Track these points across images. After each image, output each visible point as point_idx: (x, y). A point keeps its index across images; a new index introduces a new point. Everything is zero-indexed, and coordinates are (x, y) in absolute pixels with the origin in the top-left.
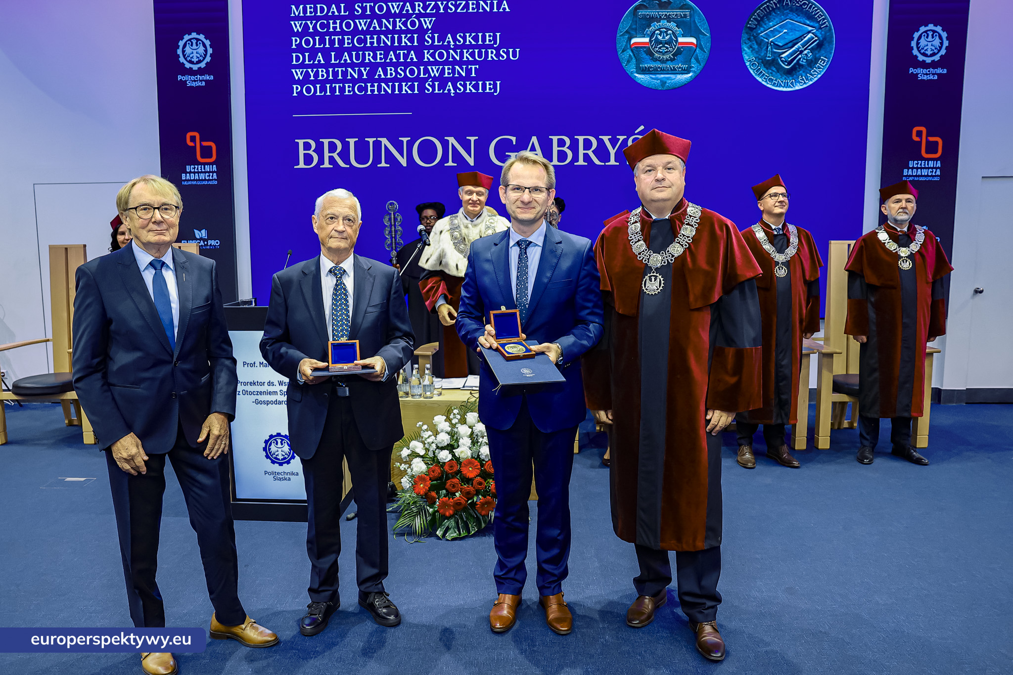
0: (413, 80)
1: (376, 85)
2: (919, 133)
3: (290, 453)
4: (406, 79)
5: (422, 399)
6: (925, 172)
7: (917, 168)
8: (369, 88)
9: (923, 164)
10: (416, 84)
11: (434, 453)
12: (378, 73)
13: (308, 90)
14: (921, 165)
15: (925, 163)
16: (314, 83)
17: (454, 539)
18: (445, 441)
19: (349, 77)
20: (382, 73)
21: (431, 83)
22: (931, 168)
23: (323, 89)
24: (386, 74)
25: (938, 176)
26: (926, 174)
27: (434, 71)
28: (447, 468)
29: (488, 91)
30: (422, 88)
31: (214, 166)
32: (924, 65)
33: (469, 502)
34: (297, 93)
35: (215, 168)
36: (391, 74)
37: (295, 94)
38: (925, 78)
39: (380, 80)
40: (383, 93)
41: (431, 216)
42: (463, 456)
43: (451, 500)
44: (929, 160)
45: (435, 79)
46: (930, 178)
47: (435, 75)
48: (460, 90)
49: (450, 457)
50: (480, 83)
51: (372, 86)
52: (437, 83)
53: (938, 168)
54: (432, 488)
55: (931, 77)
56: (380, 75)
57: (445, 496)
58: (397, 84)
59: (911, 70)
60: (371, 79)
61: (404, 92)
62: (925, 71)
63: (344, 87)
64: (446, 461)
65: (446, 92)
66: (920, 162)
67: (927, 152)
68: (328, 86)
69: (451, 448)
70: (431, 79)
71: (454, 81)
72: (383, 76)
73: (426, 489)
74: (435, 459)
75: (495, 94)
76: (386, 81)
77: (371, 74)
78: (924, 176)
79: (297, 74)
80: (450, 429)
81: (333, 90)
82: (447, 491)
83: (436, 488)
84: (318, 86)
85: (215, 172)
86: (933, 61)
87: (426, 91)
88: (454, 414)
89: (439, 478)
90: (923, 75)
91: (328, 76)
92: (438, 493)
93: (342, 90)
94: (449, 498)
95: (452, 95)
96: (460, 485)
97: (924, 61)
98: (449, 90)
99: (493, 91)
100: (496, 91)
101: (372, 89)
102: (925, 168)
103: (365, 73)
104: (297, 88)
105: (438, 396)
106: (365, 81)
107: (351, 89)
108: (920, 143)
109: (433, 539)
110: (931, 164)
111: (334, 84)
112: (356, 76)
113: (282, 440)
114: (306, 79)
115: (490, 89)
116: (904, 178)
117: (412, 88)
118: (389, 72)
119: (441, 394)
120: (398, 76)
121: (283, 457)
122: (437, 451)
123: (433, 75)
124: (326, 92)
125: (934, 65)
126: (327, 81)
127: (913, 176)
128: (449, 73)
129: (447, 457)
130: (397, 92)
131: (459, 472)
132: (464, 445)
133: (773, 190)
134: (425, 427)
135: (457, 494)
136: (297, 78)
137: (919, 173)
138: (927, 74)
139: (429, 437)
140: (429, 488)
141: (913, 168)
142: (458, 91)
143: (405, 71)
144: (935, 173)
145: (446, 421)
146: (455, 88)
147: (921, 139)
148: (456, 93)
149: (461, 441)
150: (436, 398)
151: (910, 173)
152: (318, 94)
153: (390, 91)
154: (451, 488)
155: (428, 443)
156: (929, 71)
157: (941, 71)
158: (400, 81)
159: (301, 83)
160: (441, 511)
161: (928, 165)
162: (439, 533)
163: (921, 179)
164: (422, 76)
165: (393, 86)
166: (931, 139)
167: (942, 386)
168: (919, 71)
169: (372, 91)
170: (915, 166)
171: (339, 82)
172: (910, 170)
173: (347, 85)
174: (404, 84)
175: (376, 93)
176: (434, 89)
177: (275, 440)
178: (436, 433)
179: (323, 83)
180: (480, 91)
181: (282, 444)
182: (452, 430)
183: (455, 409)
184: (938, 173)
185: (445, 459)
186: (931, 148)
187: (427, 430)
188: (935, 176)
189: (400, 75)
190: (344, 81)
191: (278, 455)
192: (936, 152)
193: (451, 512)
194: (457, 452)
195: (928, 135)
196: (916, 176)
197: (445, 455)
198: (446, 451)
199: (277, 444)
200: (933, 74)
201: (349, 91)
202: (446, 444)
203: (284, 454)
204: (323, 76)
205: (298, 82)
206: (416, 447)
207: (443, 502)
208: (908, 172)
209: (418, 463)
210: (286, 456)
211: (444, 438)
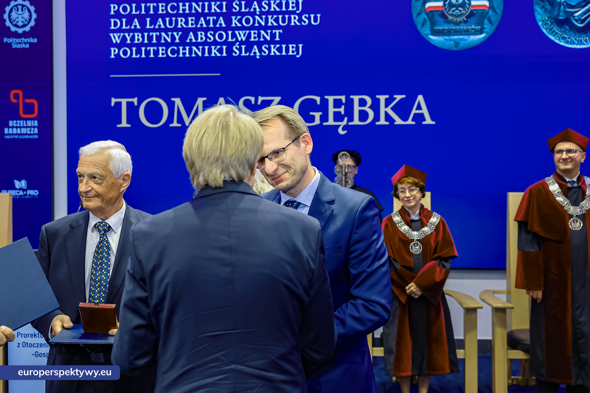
0: (221, 44)
1: (187, 48)
4: (215, 43)
8: (181, 51)
10: (224, 47)
12: (189, 38)
13: (125, 53)
16: (130, 46)
19: (163, 41)
20: (193, 37)
21: (238, 47)
23: (139, 52)
24: (196, 38)
27: (241, 36)
29: (290, 53)
30: (230, 51)
31: (36, 122)
34: (114, 55)
35: (36, 123)
36: (202, 38)
37: (113, 56)
39: (191, 44)
40: (194, 55)
45: (242, 43)
47: (242, 39)
48: (265, 52)
50: (284, 46)
51: (184, 49)
52: (243, 47)
56: (191, 40)
58: (207, 48)
60: (183, 42)
61: (213, 55)
63: (158, 50)
65: (252, 54)
68: (143, 49)
70: (238, 43)
71: (260, 44)
72: (194, 40)
75: (298, 56)
76: (197, 45)
77: (183, 38)
79: (115, 38)
81: (147, 53)
84: (134, 49)
85: (36, 127)
87: (234, 54)
91: (143, 40)
93: (156, 53)
95: (258, 57)
98: (255, 53)
99: (295, 53)
100: (298, 54)
101: (184, 52)
103: (177, 38)
104: (115, 51)
106: (177, 45)
107: (164, 52)
111: (149, 46)
112: (169, 40)
114: (123, 42)
115: (293, 52)
117: (220, 51)
118: (199, 36)
120: (208, 40)
123: (240, 39)
124: (141, 54)
126: (142, 44)
128: (255, 38)
130: (207, 55)
136: (114, 41)
142: (263, 54)
143: (214, 36)
146: (261, 51)
148: (261, 56)
152: (134, 56)
153: (200, 54)
158: (210, 44)
159: (119, 46)
164: (230, 40)
165: (203, 50)
169: (184, 54)
171: (153, 45)
173: (160, 48)
174: (213, 47)
175: (187, 55)
176: (241, 52)
179: (139, 46)
180: (284, 53)
189: (210, 39)
190: (158, 44)
201: (163, 54)
204: (138, 40)
205: (116, 45)
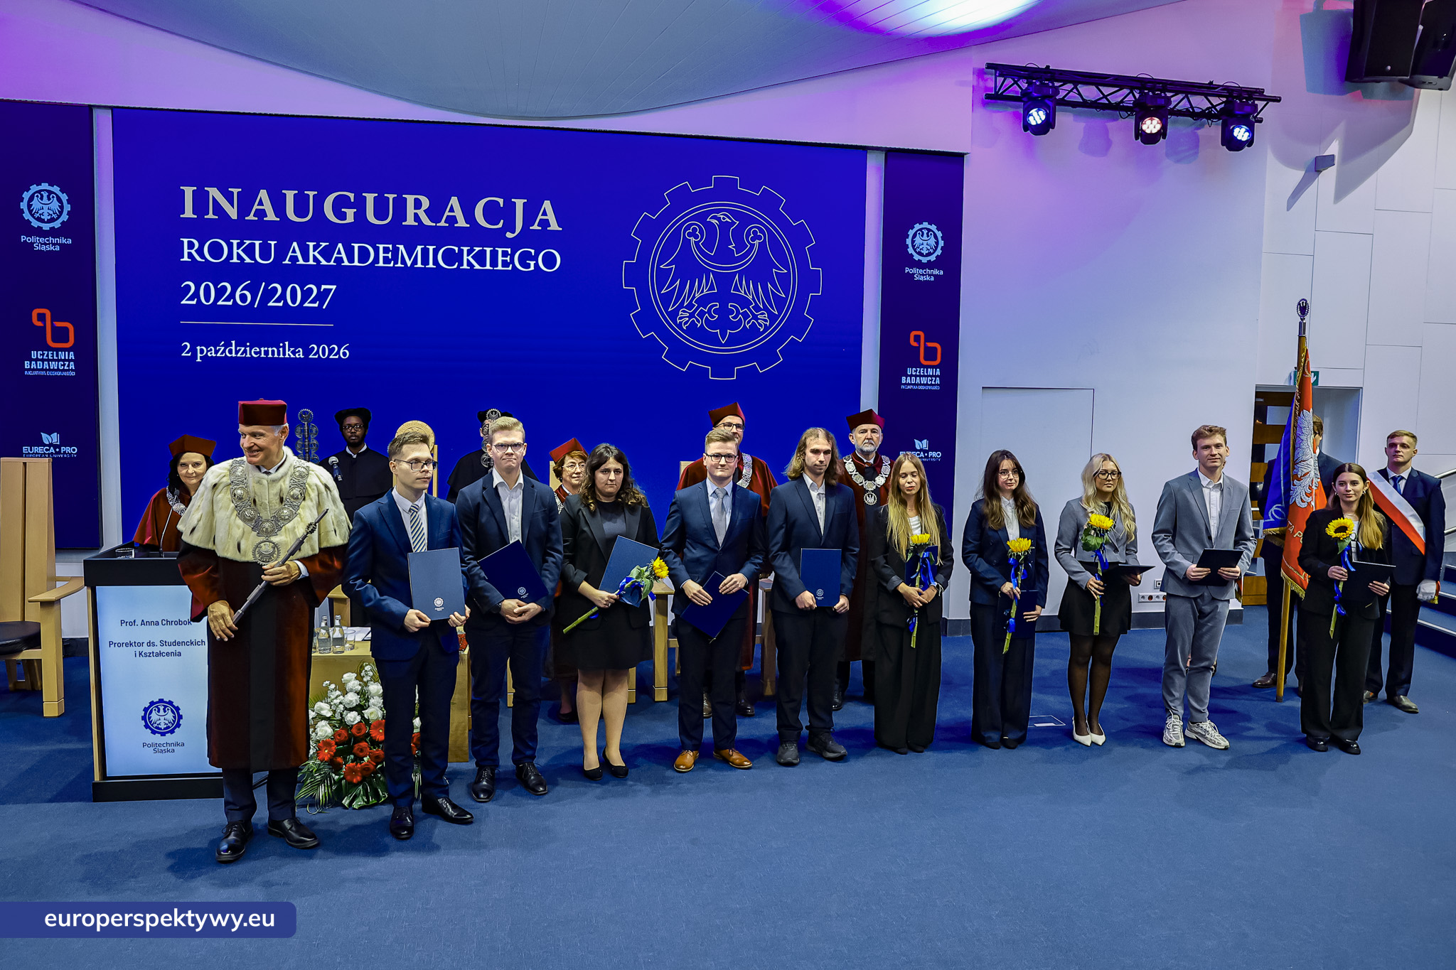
2: (917, 338)
3: (174, 721)
5: (331, 654)
6: (924, 380)
7: (916, 376)
9: (922, 371)
11: (341, 715)
14: (920, 372)
15: (924, 370)
17: (361, 808)
18: (354, 701)
22: (930, 376)
25: (938, 385)
26: (925, 382)
28: (354, 731)
31: (71, 353)
32: (919, 265)
33: (379, 766)
35: (72, 355)
38: (922, 278)
41: (356, 424)
42: (373, 717)
43: (359, 766)
44: (928, 367)
46: (930, 388)
49: (359, 718)
53: (938, 376)
54: (338, 753)
55: (928, 278)
57: (352, 762)
59: (907, 270)
62: (921, 271)
64: (354, 724)
66: (919, 369)
67: (926, 359)
69: (360, 708)
73: (331, 755)
74: (342, 721)
78: (924, 385)
80: (360, 687)
82: (355, 756)
83: (343, 753)
85: (72, 360)
86: (929, 261)
88: (366, 671)
89: (348, 742)
90: (919, 275)
92: (345, 759)
94: (357, 764)
96: (368, 749)
97: (920, 261)
102: (924, 376)
105: (352, 649)
108: (919, 348)
109: (339, 809)
110: (930, 371)
113: (165, 707)
116: (903, 387)
119: (354, 646)
121: (166, 726)
122: (344, 713)
125: (930, 265)
127: (911, 384)
129: (355, 719)
131: (368, 734)
132: (374, 705)
133: (728, 419)
134: (333, 686)
135: (365, 759)
137: (918, 381)
138: (923, 275)
139: (337, 697)
140: (334, 753)
141: (911, 376)
144: (935, 381)
145: (356, 678)
147: (919, 344)
149: (372, 701)
150: (347, 653)
151: (909, 381)
154: (358, 752)
155: (335, 704)
156: (925, 272)
157: (937, 273)
160: (348, 778)
161: (927, 372)
162: (346, 802)
163: (921, 388)
166: (930, 344)
167: (948, 617)
168: (914, 270)
170: (914, 373)
172: (909, 378)
177: (157, 707)
178: (345, 693)
181: (165, 711)
182: (362, 689)
183: (366, 665)
184: (938, 381)
185: (353, 722)
186: (931, 354)
187: (335, 689)
188: (935, 385)
191: (159, 724)
192: (935, 359)
193: (359, 778)
194: (366, 713)
195: (926, 340)
196: (915, 384)
197: (353, 716)
198: (354, 712)
199: (159, 711)
200: (930, 275)
202: (354, 705)
203: (167, 722)
206: (322, 709)
207: (349, 768)
208: (906, 380)
209: (323, 726)
210: (170, 725)
211: (352, 698)
